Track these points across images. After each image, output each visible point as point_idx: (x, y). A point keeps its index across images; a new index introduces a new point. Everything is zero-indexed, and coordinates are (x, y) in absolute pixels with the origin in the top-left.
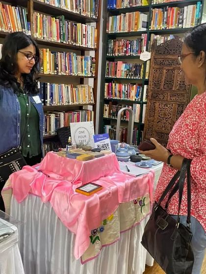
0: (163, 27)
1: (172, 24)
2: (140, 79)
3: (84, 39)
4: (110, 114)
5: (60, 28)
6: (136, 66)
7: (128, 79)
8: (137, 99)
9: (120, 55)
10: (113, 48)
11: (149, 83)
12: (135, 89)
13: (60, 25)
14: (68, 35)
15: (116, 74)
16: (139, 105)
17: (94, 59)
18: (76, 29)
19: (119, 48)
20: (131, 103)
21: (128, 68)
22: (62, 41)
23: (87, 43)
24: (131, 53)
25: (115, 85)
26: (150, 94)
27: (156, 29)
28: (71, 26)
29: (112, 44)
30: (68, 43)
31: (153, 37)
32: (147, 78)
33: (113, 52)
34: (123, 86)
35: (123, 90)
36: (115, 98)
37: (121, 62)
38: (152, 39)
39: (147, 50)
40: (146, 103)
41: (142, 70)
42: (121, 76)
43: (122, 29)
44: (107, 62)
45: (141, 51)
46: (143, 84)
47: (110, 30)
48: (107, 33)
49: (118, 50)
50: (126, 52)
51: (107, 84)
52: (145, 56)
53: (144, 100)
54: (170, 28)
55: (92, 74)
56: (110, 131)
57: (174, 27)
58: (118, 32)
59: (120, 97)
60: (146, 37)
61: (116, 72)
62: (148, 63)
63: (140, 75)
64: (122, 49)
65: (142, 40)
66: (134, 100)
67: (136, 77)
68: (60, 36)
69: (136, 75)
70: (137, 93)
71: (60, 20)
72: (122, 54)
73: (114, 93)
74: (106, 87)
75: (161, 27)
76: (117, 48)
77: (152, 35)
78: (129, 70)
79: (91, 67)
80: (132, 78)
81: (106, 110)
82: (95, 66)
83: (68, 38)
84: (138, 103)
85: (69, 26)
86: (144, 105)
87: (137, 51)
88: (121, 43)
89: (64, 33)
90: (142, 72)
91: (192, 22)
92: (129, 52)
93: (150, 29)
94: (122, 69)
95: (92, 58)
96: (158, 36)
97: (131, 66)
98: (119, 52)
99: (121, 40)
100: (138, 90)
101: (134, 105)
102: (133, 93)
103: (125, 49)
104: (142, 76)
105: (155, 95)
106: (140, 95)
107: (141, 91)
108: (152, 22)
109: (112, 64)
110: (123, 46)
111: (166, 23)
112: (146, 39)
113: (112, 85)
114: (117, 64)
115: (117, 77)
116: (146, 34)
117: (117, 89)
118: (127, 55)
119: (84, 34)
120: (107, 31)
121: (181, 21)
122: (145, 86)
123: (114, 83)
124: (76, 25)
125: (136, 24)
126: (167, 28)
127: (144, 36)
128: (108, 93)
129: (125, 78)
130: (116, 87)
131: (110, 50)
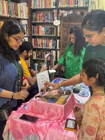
0: (66, 6)
1: (72, 4)
2: (54, 36)
3: (22, 13)
4: (37, 57)
5: (8, 7)
6: (51, 29)
7: (47, 36)
8: (53, 47)
9: (40, 22)
10: (36, 18)
11: (61, 38)
12: (51, 42)
13: (8, 5)
14: (13, 11)
15: (39, 33)
16: (55, 51)
17: (27, 26)
18: (17, 7)
19: (39, 18)
20: (50, 50)
21: (46, 30)
22: (10, 16)
23: (23, 15)
24: (48, 21)
25: (39, 40)
26: (61, 45)
27: (62, 7)
28: (14, 6)
29: (35, 15)
30: (13, 17)
31: (61, 12)
32: (58, 35)
33: (36, 20)
34: (44, 40)
35: (44, 43)
36: (40, 47)
37: (41, 26)
38: (60, 13)
39: (57, 19)
40: (59, 50)
41: (55, 31)
42: (42, 34)
43: (40, 6)
44: (33, 26)
45: (54, 20)
46: (57, 39)
47: (33, 6)
48: (31, 9)
49: (39, 19)
50: (44, 20)
51: (33, 39)
52: (57, 23)
53: (58, 48)
54: (70, 7)
55: (27, 35)
56: (38, 66)
57: (73, 6)
58: (38, 8)
59: (43, 47)
60: (56, 11)
61: (39, 32)
62: (59, 26)
63: (54, 34)
64: (42, 18)
65: (54, 13)
66: (51, 48)
67: (51, 35)
68: (9, 12)
69: (51, 34)
70: (53, 44)
71: (8, 2)
72: (41, 21)
73: (38, 45)
74: (33, 41)
75: (65, 6)
76: (38, 18)
77: (60, 10)
78: (47, 31)
79: (26, 30)
80: (49, 35)
81: (34, 55)
82: (28, 30)
83: (13, 13)
84: (54, 50)
85: (13, 5)
86: (58, 51)
87: (51, 20)
88: (41, 15)
89: (11, 10)
90: (55, 32)
91: (83, 3)
92: (46, 20)
93: (58, 7)
94: (42, 30)
95: (27, 25)
96: (64, 11)
97: (48, 28)
98: (40, 20)
99: (40, 13)
100: (53, 43)
101: (52, 51)
102: (51, 44)
103: (44, 19)
104: (55, 34)
105: (65, 45)
106: (55, 46)
107: (55, 43)
108: (60, 3)
109: (36, 27)
110: (42, 17)
111: (68, 3)
112: (56, 13)
113: (37, 40)
114: (39, 27)
115: (40, 35)
116: (56, 10)
117: (40, 42)
118: (45, 22)
119: (21, 10)
120: (31, 7)
121: (77, 2)
122: (58, 40)
123: (38, 38)
124: (17, 5)
125: (50, 4)
126: (69, 7)
127: (55, 11)
128: (35, 45)
129: (45, 35)
130: (39, 41)
131: (34, 19)
